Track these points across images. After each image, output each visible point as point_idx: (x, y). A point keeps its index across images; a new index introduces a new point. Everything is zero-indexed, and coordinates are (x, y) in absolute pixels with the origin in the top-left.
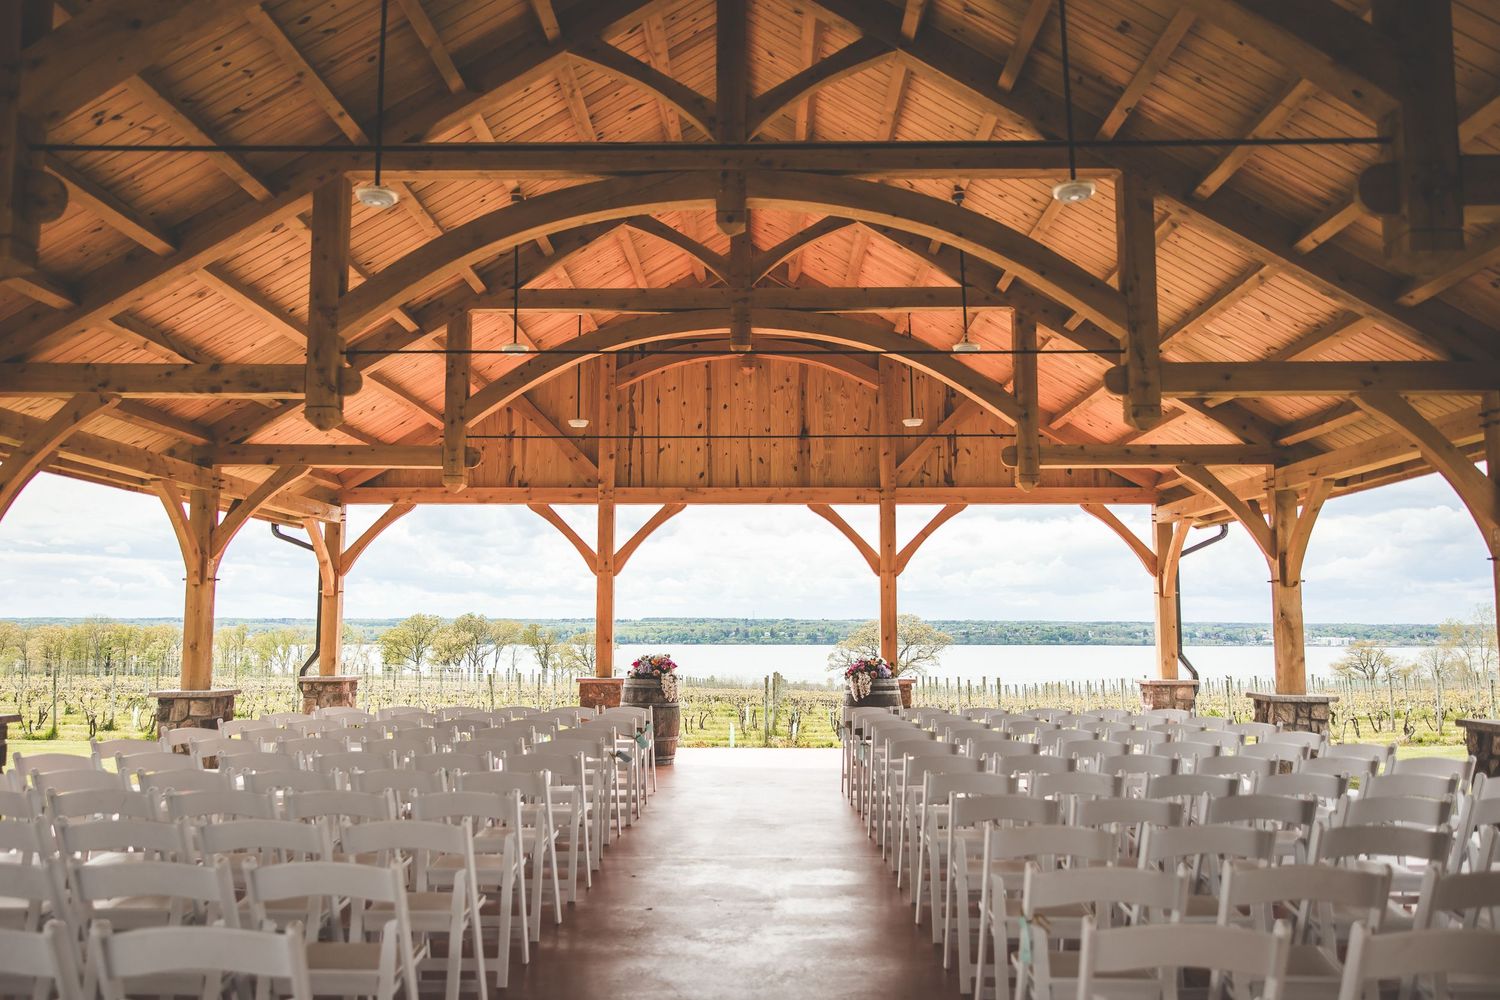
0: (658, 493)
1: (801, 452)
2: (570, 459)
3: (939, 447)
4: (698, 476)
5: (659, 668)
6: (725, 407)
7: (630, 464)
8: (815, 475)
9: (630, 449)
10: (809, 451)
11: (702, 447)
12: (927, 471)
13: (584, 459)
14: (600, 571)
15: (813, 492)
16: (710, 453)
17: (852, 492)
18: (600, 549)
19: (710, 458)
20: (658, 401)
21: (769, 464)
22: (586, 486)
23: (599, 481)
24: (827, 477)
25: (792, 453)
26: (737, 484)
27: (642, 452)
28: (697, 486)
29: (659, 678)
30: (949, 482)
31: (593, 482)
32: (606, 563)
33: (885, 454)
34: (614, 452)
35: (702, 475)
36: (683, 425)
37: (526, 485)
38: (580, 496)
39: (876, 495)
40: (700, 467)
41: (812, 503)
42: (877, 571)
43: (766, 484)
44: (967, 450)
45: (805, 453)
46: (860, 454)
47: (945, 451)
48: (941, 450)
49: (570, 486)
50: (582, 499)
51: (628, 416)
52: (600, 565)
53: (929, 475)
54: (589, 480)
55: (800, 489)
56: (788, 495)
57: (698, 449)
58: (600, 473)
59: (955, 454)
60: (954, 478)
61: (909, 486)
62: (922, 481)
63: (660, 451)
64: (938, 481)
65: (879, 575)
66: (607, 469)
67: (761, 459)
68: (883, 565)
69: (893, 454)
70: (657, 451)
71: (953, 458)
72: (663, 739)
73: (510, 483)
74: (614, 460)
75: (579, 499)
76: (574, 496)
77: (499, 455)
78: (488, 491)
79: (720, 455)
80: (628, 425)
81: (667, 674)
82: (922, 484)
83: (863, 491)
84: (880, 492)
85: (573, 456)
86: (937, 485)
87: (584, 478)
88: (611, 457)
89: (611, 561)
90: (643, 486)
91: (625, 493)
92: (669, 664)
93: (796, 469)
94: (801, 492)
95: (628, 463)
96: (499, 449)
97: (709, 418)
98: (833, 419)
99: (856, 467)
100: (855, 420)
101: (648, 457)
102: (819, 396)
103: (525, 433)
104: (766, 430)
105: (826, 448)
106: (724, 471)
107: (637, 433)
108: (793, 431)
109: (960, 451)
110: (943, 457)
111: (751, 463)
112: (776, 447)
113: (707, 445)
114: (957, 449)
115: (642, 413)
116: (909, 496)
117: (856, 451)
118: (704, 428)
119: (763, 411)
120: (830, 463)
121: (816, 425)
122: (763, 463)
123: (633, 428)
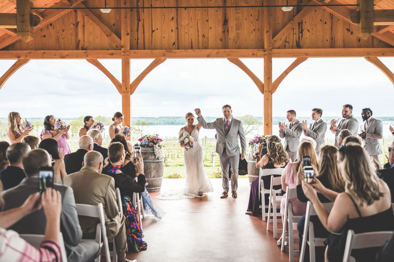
0: (152, 53)
1: (224, 32)
2: (107, 36)
3: (294, 29)
4: (172, 44)
5: (152, 142)
7: (138, 39)
8: (231, 43)
9: (138, 31)
10: (228, 31)
11: (174, 29)
12: (288, 41)
13: (114, 36)
14: (123, 92)
15: (230, 51)
16: (178, 32)
17: (250, 51)
18: (123, 81)
19: (178, 35)
21: (208, 38)
22: (116, 50)
23: (122, 47)
24: (237, 44)
25: (219, 32)
26: (192, 48)
27: (144, 33)
28: (172, 49)
29: (152, 147)
30: (299, 46)
31: (118, 48)
32: (126, 88)
33: (267, 32)
34: (129, 31)
35: (174, 44)
36: (164, 18)
37: (85, 49)
38: (112, 54)
39: (262, 53)
40: (173, 39)
41: (230, 57)
42: (262, 91)
43: (206, 48)
44: (308, 30)
45: (226, 32)
46: (254, 33)
47: (296, 31)
49: (108, 50)
50: (114, 56)
51: (136, 14)
52: (123, 89)
53: (288, 43)
54: (117, 47)
55: (224, 50)
56: (217, 53)
57: (172, 31)
58: (122, 42)
59: (302, 32)
60: (301, 44)
61: (279, 48)
62: (285, 46)
63: (153, 31)
64: (293, 46)
65: (263, 94)
66: (126, 40)
67: (204, 36)
68: (266, 89)
69: (271, 32)
70: (151, 31)
71: (301, 34)
72: (154, 179)
73: (77, 48)
74: (129, 36)
75: (112, 56)
76: (109, 54)
77: (72, 34)
78: (66, 52)
79: (183, 34)
80: (136, 18)
81: (157, 145)
82: (285, 47)
83: (255, 51)
84: (265, 51)
85: (108, 34)
87: (114, 45)
88: (128, 34)
89: (129, 87)
90: (144, 49)
91: (135, 53)
92: (158, 140)
93: (221, 40)
94: (224, 52)
95: (136, 38)
96: (71, 31)
97: (177, 15)
98: (240, 15)
99: (252, 39)
100: (251, 15)
101: (147, 35)
102: (233, 3)
103: (84, 23)
104: (206, 21)
105: (237, 29)
106: (185, 41)
107: (141, 23)
108: (220, 21)
109: (304, 30)
110: (295, 34)
111: (199, 38)
112: (211, 29)
113: (177, 28)
114: (303, 29)
115: (143, 12)
116: (279, 53)
117: (252, 31)
118: (175, 19)
119: (205, 11)
120: (238, 37)
121: (232, 18)
122: (205, 37)
123: (139, 20)
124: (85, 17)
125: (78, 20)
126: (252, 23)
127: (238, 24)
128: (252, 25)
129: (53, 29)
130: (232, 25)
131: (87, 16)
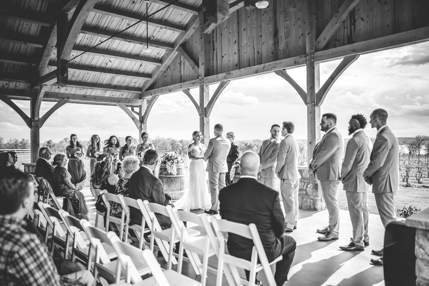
1: (275, 44)
2: (193, 68)
6: (244, 29)
7: (213, 66)
8: (281, 53)
9: (213, 59)
12: (338, 38)
13: (196, 66)
14: (201, 115)
15: (275, 63)
16: (239, 54)
17: (293, 59)
18: (200, 106)
19: (239, 56)
20: (221, 34)
21: (262, 53)
24: (287, 54)
25: (271, 45)
26: (249, 66)
27: (217, 60)
30: (351, 41)
32: (202, 111)
33: (308, 34)
34: (203, 62)
35: (237, 65)
36: (230, 43)
38: (194, 83)
39: (304, 59)
40: (236, 61)
44: (362, 19)
45: (277, 44)
46: (302, 37)
47: (348, 23)
48: (346, 23)
50: (195, 85)
51: (212, 45)
52: (200, 112)
54: (198, 76)
55: (269, 63)
56: (264, 68)
57: (235, 53)
59: (354, 24)
60: (353, 38)
61: (323, 49)
62: (335, 44)
63: (222, 57)
66: (201, 70)
68: (308, 101)
70: (221, 58)
71: (353, 26)
73: (181, 81)
74: (204, 65)
77: (179, 71)
79: (243, 54)
80: (212, 48)
81: (169, 162)
83: (297, 58)
84: (306, 57)
85: (193, 66)
86: (344, 44)
87: (196, 75)
91: (207, 79)
93: (273, 53)
94: (269, 65)
96: (178, 69)
97: (239, 37)
98: (288, 22)
99: (300, 45)
100: (299, 19)
101: (219, 61)
102: (282, 11)
103: (184, 61)
104: (260, 36)
105: (286, 38)
106: (244, 61)
107: (215, 51)
108: (271, 34)
109: (357, 20)
110: (347, 27)
111: (254, 55)
112: (264, 44)
113: (238, 50)
114: (355, 19)
115: (216, 42)
116: (322, 56)
117: (300, 36)
118: (237, 42)
119: (259, 27)
120: (288, 46)
121: (281, 27)
122: (259, 53)
123: (214, 50)
124: (182, 56)
125: (181, 60)
126: (300, 28)
127: (287, 32)
128: (300, 30)
129: (170, 70)
130: (281, 34)
131: (182, 55)
